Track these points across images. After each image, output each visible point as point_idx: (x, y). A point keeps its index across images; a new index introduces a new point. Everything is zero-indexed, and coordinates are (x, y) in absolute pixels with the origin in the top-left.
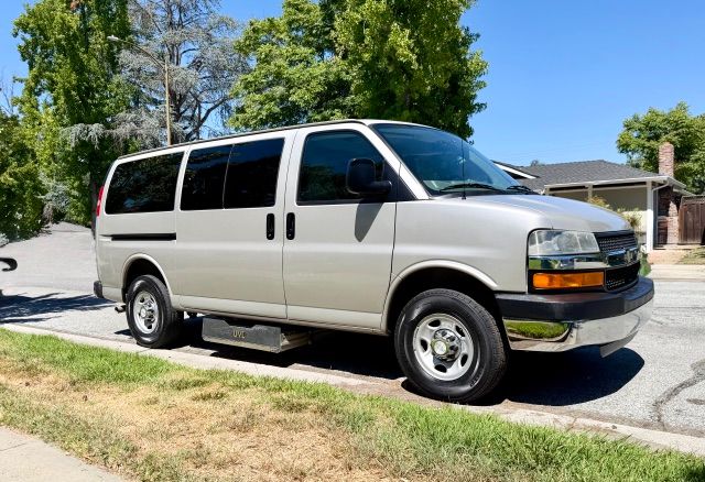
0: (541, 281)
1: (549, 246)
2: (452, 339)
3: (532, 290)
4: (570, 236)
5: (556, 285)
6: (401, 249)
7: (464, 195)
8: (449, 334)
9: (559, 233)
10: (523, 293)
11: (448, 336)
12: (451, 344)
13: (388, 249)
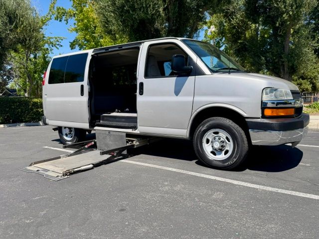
0: (268, 112)
1: (271, 96)
2: (223, 142)
3: (263, 117)
4: (281, 92)
5: (275, 114)
6: (197, 99)
7: (229, 73)
8: (222, 139)
9: (276, 90)
10: (259, 118)
11: (221, 140)
12: (222, 144)
13: (190, 99)
